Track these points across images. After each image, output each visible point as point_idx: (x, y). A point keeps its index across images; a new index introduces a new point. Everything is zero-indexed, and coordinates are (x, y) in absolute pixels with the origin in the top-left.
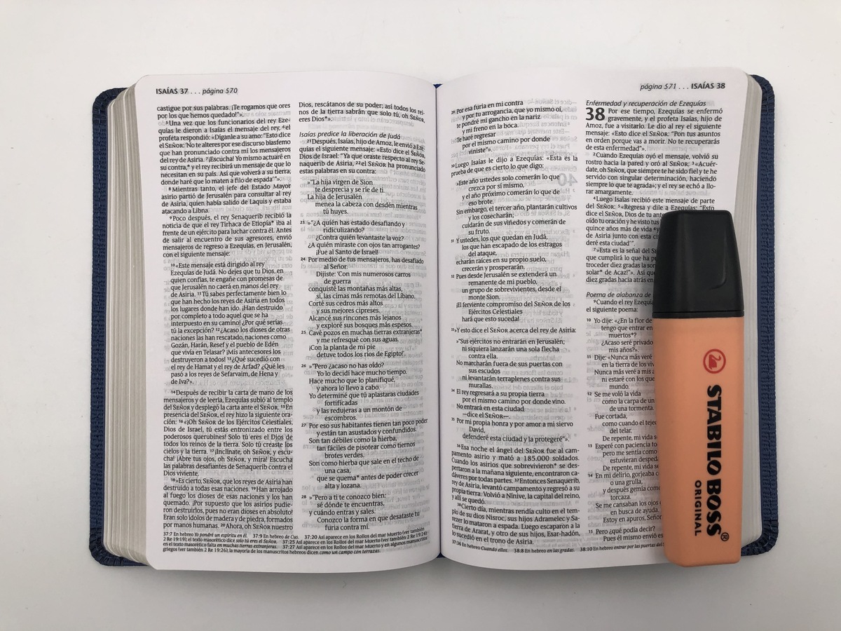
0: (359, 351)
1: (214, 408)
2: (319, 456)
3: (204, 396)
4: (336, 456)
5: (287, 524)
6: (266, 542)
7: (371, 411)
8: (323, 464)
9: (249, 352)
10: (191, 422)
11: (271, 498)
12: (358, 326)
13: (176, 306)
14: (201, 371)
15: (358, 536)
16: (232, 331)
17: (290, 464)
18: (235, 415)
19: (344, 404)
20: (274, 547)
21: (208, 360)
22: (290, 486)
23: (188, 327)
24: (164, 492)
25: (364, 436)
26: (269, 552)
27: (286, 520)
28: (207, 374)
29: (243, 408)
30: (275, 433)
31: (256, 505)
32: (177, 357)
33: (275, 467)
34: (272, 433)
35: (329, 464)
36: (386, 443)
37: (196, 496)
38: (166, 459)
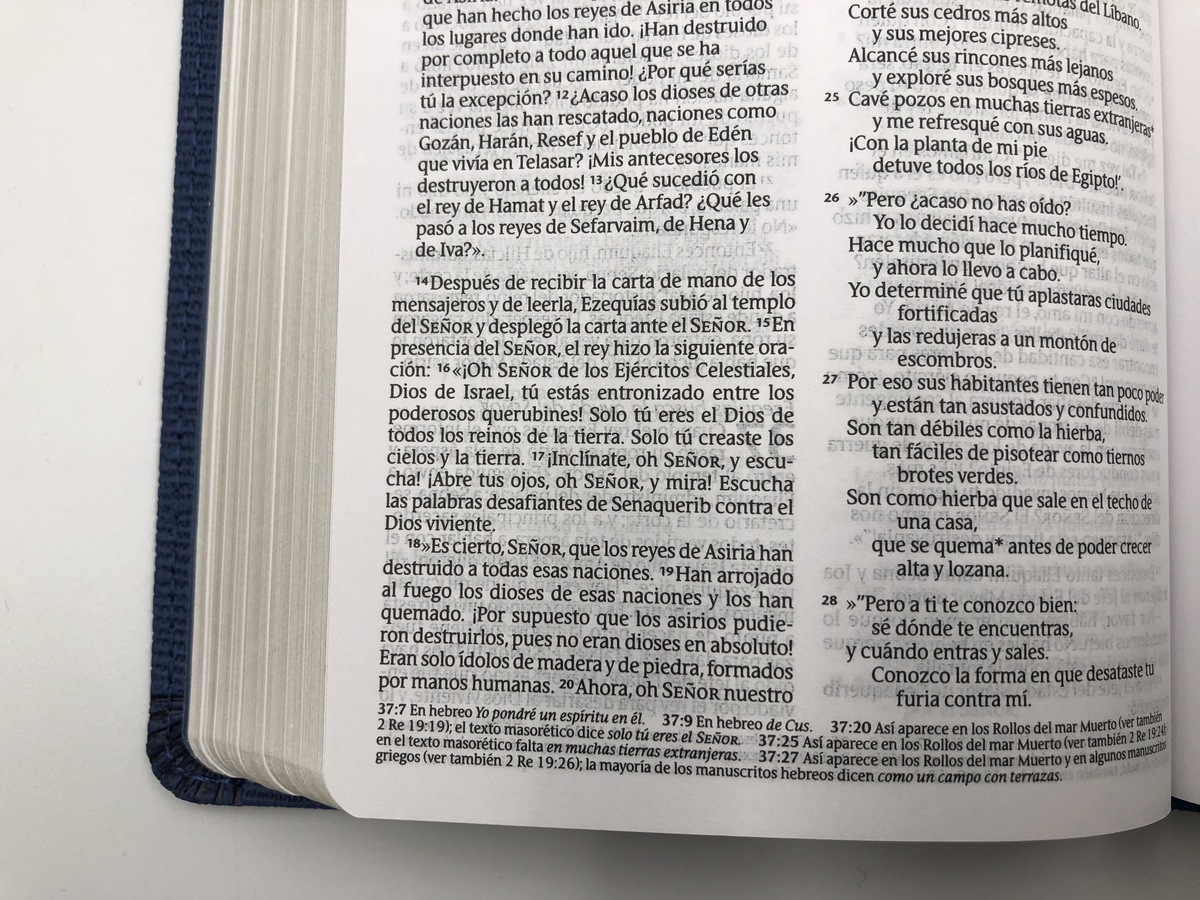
0: (1002, 160)
1: (548, 329)
2: (878, 474)
3: (516, 294)
4: (932, 476)
5: (776, 684)
6: (704, 738)
7: (1037, 343)
8: (893, 500)
9: (657, 159)
10: (474, 370)
11: (722, 602)
12: (998, 82)
13: (437, 30)
14: (507, 218)
15: (997, 728)
16: (607, 97)
17: (785, 497)
18: (612, 350)
19: (957, 316)
20: (729, 756)
21: (532, 184)
22: (785, 566)
23: (471, 91)
24: (386, 580)
25: (1017, 420)
26: (713, 772)
27: (771, 671)
28: (527, 227)
29: (637, 327)
30: (737, 404)
31: (673, 623)
32: (435, 176)
33: (738, 507)
34: (729, 403)
35: (910, 499)
36: (1077, 445)
37: (486, 594)
38: (393, 480)
